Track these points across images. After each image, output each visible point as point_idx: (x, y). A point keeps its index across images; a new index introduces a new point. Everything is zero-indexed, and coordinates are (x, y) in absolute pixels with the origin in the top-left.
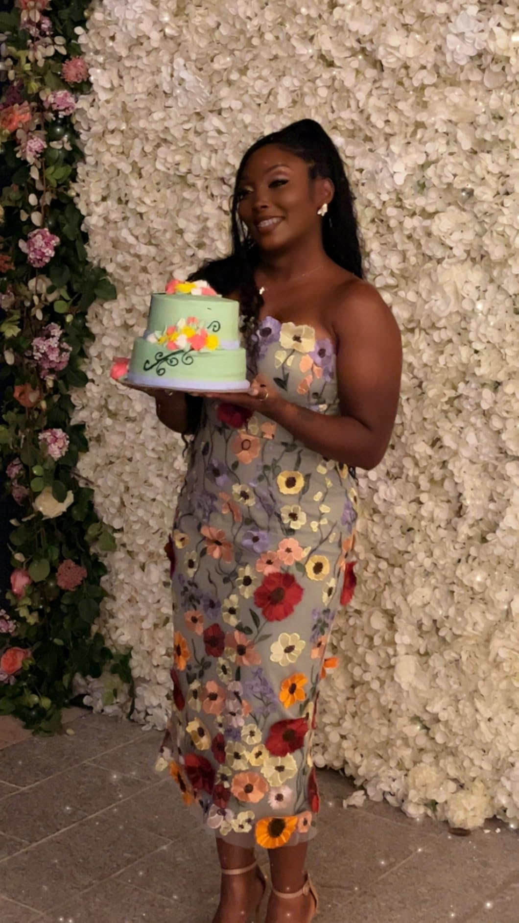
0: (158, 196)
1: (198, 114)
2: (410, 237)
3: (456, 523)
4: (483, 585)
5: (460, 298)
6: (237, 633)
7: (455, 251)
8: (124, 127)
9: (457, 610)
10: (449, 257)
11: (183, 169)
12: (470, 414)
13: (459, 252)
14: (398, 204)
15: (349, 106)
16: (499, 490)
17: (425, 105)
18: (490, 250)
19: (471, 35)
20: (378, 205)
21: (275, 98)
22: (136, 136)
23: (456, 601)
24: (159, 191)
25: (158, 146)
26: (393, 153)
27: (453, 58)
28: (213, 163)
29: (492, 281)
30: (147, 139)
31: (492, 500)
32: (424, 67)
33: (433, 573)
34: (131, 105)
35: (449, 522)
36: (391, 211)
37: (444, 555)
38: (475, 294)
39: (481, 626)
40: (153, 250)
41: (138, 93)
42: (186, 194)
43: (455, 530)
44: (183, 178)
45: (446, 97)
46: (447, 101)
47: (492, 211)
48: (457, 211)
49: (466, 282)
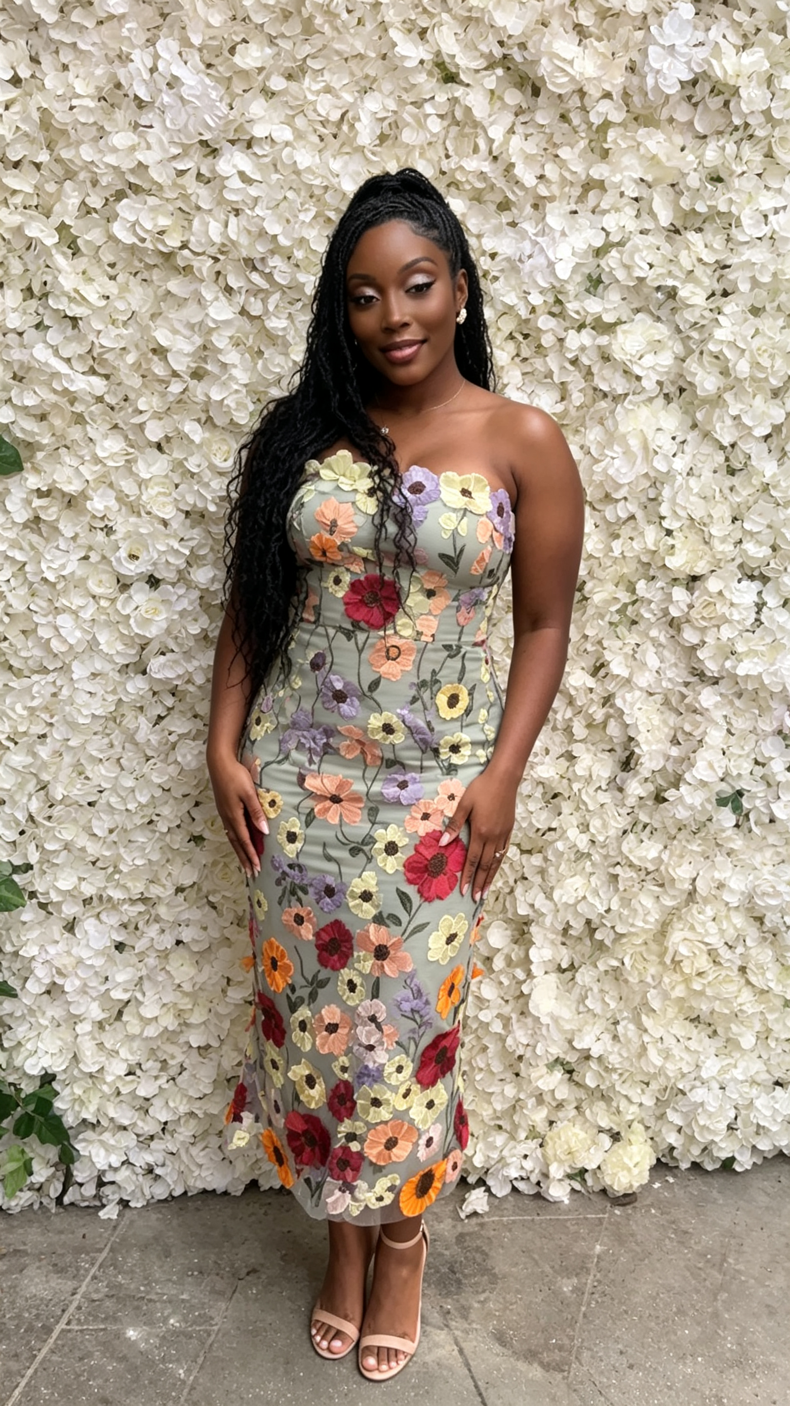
0: (112, 288)
1: (204, 143)
2: (574, 362)
3: (624, 781)
4: (659, 860)
5: (649, 452)
6: (372, 928)
7: (644, 383)
8: (43, 157)
9: (622, 899)
10: (634, 393)
11: (173, 241)
12: (650, 625)
13: (650, 384)
14: (556, 310)
15: (476, 150)
16: (688, 728)
17: (605, 154)
18: (697, 380)
19: (685, 50)
20: (524, 313)
21: (352, 126)
22: (70, 175)
23: (621, 888)
24: (113, 278)
25: (120, 195)
26: (551, 229)
27: (656, 82)
28: (232, 232)
29: (694, 426)
30: (95, 183)
31: (675, 742)
32: (608, 95)
33: (589, 855)
34: (61, 116)
35: (612, 780)
36: (544, 322)
37: (605, 825)
38: (670, 447)
39: (654, 916)
40: (98, 385)
41: (79, 96)
42: (174, 285)
43: (621, 790)
44: (168, 256)
45: (639, 144)
46: (642, 150)
47: (703, 322)
48: (649, 321)
49: (659, 429)
